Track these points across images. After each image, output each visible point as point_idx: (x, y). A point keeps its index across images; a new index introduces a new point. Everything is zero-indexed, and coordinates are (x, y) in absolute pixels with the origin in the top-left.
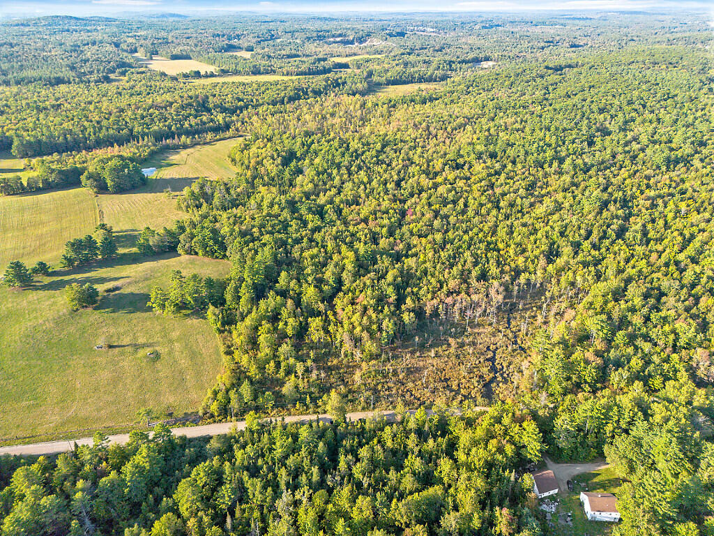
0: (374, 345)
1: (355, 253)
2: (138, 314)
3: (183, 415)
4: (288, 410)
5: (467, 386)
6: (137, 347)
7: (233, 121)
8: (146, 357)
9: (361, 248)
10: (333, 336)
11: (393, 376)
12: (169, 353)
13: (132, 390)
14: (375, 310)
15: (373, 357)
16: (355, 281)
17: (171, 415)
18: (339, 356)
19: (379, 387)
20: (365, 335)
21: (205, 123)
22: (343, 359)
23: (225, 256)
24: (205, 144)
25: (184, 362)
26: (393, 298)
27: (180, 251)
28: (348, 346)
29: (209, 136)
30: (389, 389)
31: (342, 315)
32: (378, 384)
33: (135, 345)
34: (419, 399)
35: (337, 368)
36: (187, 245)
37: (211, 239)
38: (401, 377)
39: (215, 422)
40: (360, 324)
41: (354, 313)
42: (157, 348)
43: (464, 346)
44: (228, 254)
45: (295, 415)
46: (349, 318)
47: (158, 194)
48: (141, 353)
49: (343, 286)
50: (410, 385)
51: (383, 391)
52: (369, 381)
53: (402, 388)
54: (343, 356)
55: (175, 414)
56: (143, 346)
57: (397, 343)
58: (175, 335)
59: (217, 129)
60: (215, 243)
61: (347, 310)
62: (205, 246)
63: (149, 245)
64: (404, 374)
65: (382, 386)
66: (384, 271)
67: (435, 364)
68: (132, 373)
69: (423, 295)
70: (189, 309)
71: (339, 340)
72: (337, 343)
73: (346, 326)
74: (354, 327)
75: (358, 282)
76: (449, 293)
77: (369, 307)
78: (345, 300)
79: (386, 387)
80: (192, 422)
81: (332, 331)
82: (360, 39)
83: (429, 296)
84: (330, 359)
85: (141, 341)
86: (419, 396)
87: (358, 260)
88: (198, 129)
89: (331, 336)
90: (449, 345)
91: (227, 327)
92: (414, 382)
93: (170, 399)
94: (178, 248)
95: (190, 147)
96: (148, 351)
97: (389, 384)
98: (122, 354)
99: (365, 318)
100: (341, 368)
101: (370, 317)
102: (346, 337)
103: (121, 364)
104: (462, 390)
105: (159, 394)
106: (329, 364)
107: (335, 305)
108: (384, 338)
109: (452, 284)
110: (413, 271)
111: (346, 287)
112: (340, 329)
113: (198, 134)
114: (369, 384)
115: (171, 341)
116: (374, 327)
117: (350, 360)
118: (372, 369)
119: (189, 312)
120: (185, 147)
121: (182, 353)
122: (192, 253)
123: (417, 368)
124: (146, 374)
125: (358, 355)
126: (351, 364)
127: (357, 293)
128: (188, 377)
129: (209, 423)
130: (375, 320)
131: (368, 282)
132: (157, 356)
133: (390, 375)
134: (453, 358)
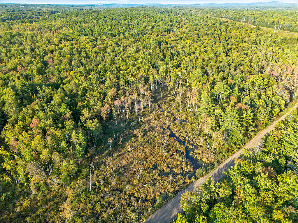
0: (72, 162)
1: (13, 89)
5: (175, 164)
9: (18, 84)
10: (12, 173)
11: (105, 186)
14: (57, 128)
15: (73, 177)
16: (21, 111)
18: (29, 194)
19: (98, 208)
20: (56, 156)
22: (35, 196)
26: (69, 114)
28: (37, 178)
30: (110, 205)
31: (16, 146)
32: (94, 205)
34: (147, 200)
35: (32, 209)
38: (114, 184)
40: (45, 146)
41: (32, 139)
43: (146, 133)
46: (27, 146)
49: (8, 119)
50: (129, 188)
51: (105, 212)
52: (81, 207)
53: (123, 196)
54: (34, 192)
57: (92, 151)
61: (21, 138)
64: (115, 179)
65: (101, 205)
66: (49, 97)
67: (135, 156)
69: (94, 105)
71: (22, 175)
72: (21, 178)
73: (27, 156)
74: (38, 154)
75: (24, 110)
76: (113, 99)
77: (48, 127)
78: (15, 129)
79: (106, 204)
81: (8, 168)
83: (100, 104)
84: (17, 203)
86: (144, 196)
87: (17, 94)
89: (9, 175)
90: (136, 136)
92: (128, 182)
97: (107, 199)
99: (49, 138)
100: (37, 208)
101: (54, 137)
102: (31, 167)
104: (174, 170)
106: (18, 210)
107: (4, 139)
108: (80, 152)
109: (111, 93)
110: (75, 92)
111: (12, 119)
112: (20, 162)
114: (83, 210)
116: (63, 144)
117: (47, 192)
118: (79, 191)
123: (123, 167)
125: (55, 182)
126: (48, 197)
127: (28, 120)
130: (61, 137)
131: (36, 107)
133: (102, 187)
134: (147, 145)
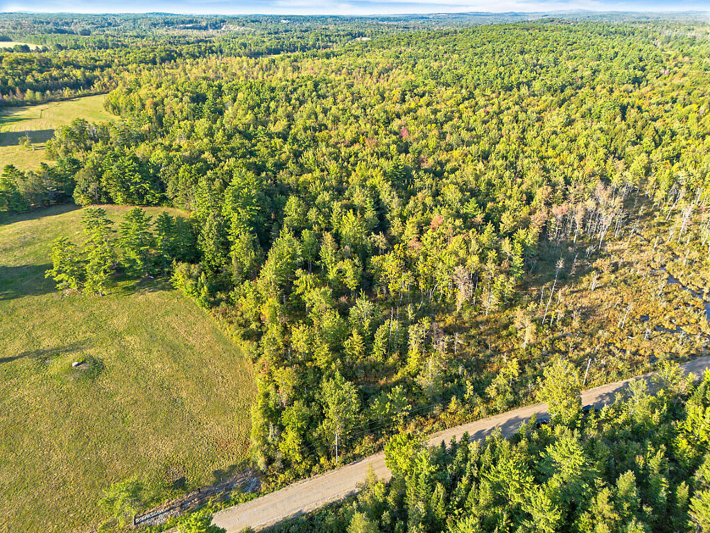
2: (26, 300)
3: (213, 479)
4: (434, 417)
6: (43, 357)
7: (95, 77)
8: (71, 370)
11: (562, 325)
12: (121, 356)
13: (61, 445)
15: (506, 302)
17: (181, 484)
20: (492, 266)
21: (56, 79)
23: (164, 199)
24: (63, 100)
25: (162, 367)
27: (79, 198)
29: (67, 92)
31: (421, 248)
33: (38, 353)
36: (93, 186)
37: (135, 171)
39: (297, 477)
42: (91, 352)
43: (617, 269)
44: (169, 194)
45: (453, 425)
47: (9, 147)
48: (56, 366)
55: (190, 479)
56: (56, 352)
57: (526, 277)
58: (120, 322)
59: (75, 85)
60: (144, 179)
61: (427, 238)
62: (124, 185)
63: (18, 194)
67: (604, 298)
68: (48, 410)
70: (129, 278)
80: (244, 489)
82: (214, 25)
83: (526, 209)
85: (48, 343)
88: (47, 85)
91: (220, 295)
93: (163, 448)
94: (75, 194)
95: (41, 104)
96: (72, 359)
98: (12, 374)
103: (14, 396)
105: (130, 441)
108: (519, 270)
113: (51, 91)
115: (115, 335)
119: (133, 283)
120: (34, 103)
121: (150, 352)
122: (103, 199)
124: (82, 405)
128: (184, 394)
129: (286, 483)
132: (96, 368)
133: (559, 324)
134: (623, 286)
